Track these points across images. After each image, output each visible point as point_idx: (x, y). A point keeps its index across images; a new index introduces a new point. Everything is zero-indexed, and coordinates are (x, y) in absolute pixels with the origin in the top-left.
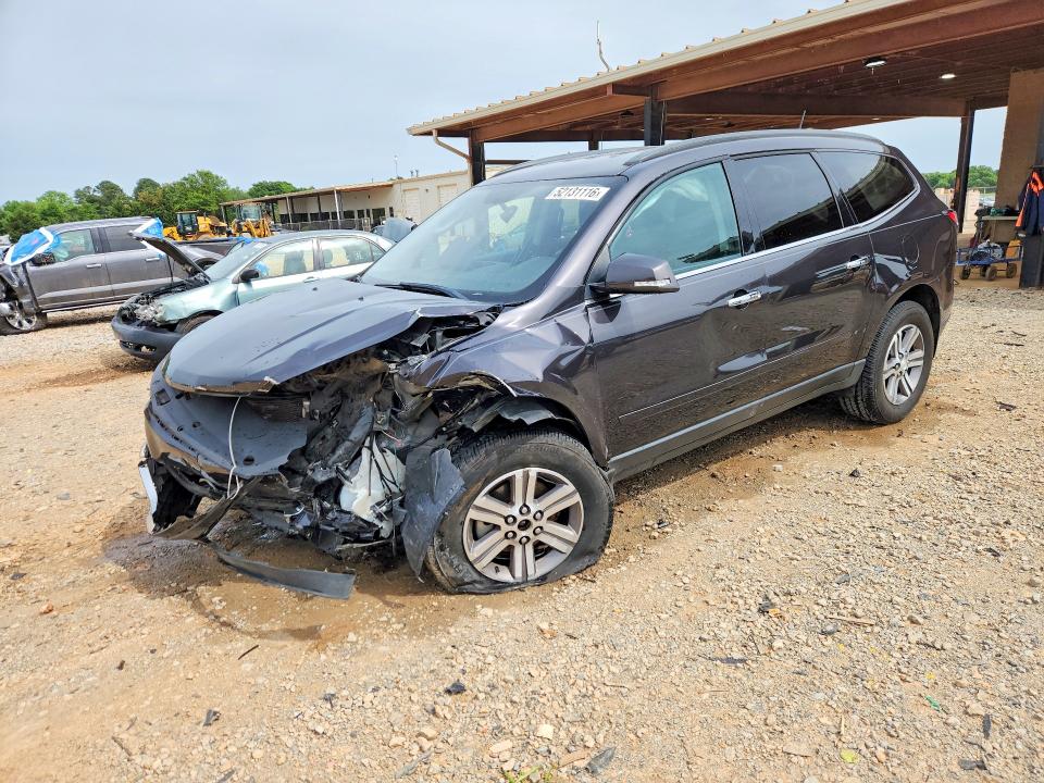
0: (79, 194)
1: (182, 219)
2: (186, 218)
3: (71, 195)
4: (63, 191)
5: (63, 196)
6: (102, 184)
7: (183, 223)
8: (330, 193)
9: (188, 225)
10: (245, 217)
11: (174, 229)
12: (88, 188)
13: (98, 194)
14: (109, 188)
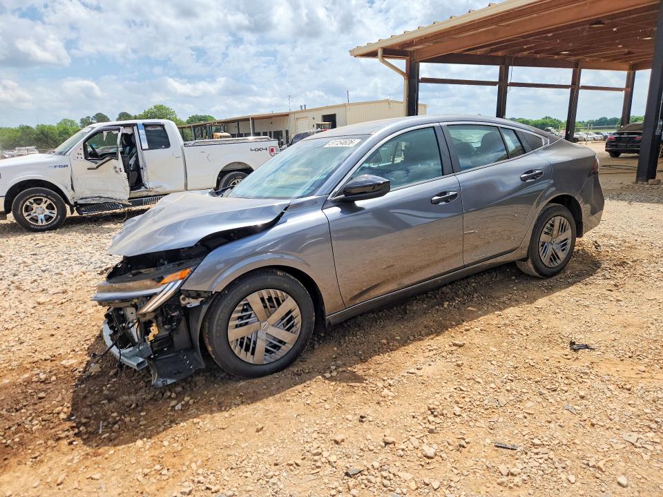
0: (83, 121)
3: (77, 121)
4: (73, 119)
5: (72, 122)
6: (97, 115)
8: (247, 120)
12: (88, 117)
14: (101, 117)
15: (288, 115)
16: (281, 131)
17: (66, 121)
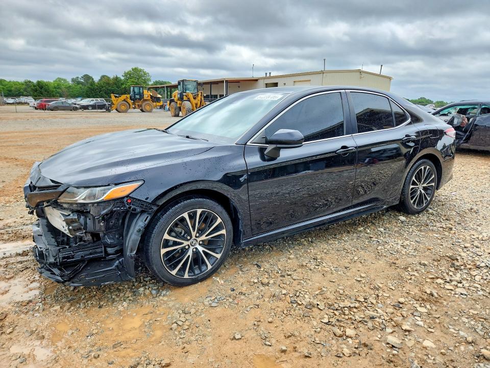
0: (73, 80)
1: (134, 90)
2: (136, 90)
5: (65, 80)
7: (135, 93)
9: (137, 95)
11: (128, 96)
12: (78, 77)
13: (82, 80)
14: (87, 77)
15: (257, 80)
17: (60, 79)
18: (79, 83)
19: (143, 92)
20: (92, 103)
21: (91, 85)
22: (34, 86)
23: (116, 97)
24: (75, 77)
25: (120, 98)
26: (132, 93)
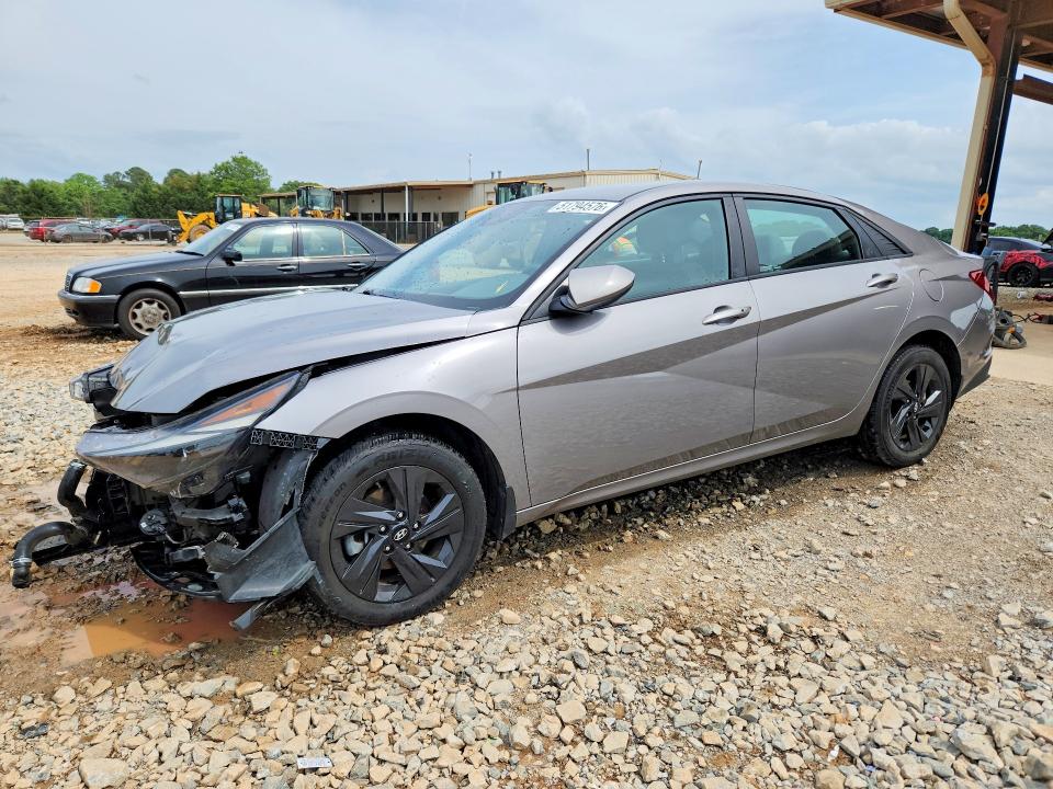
0: (107, 178)
1: (222, 204)
2: (227, 203)
3: (100, 179)
4: (92, 175)
5: (91, 179)
6: (133, 170)
7: (224, 208)
8: (398, 189)
9: (228, 212)
10: (313, 204)
11: (212, 215)
12: (118, 173)
13: (127, 180)
14: (138, 174)
15: (471, 186)
16: (457, 213)
17: (80, 177)
18: (120, 185)
19: (241, 207)
20: (143, 228)
21: (145, 191)
22: (24, 192)
23: (187, 216)
24: (111, 173)
25: (195, 219)
26: (218, 209)
